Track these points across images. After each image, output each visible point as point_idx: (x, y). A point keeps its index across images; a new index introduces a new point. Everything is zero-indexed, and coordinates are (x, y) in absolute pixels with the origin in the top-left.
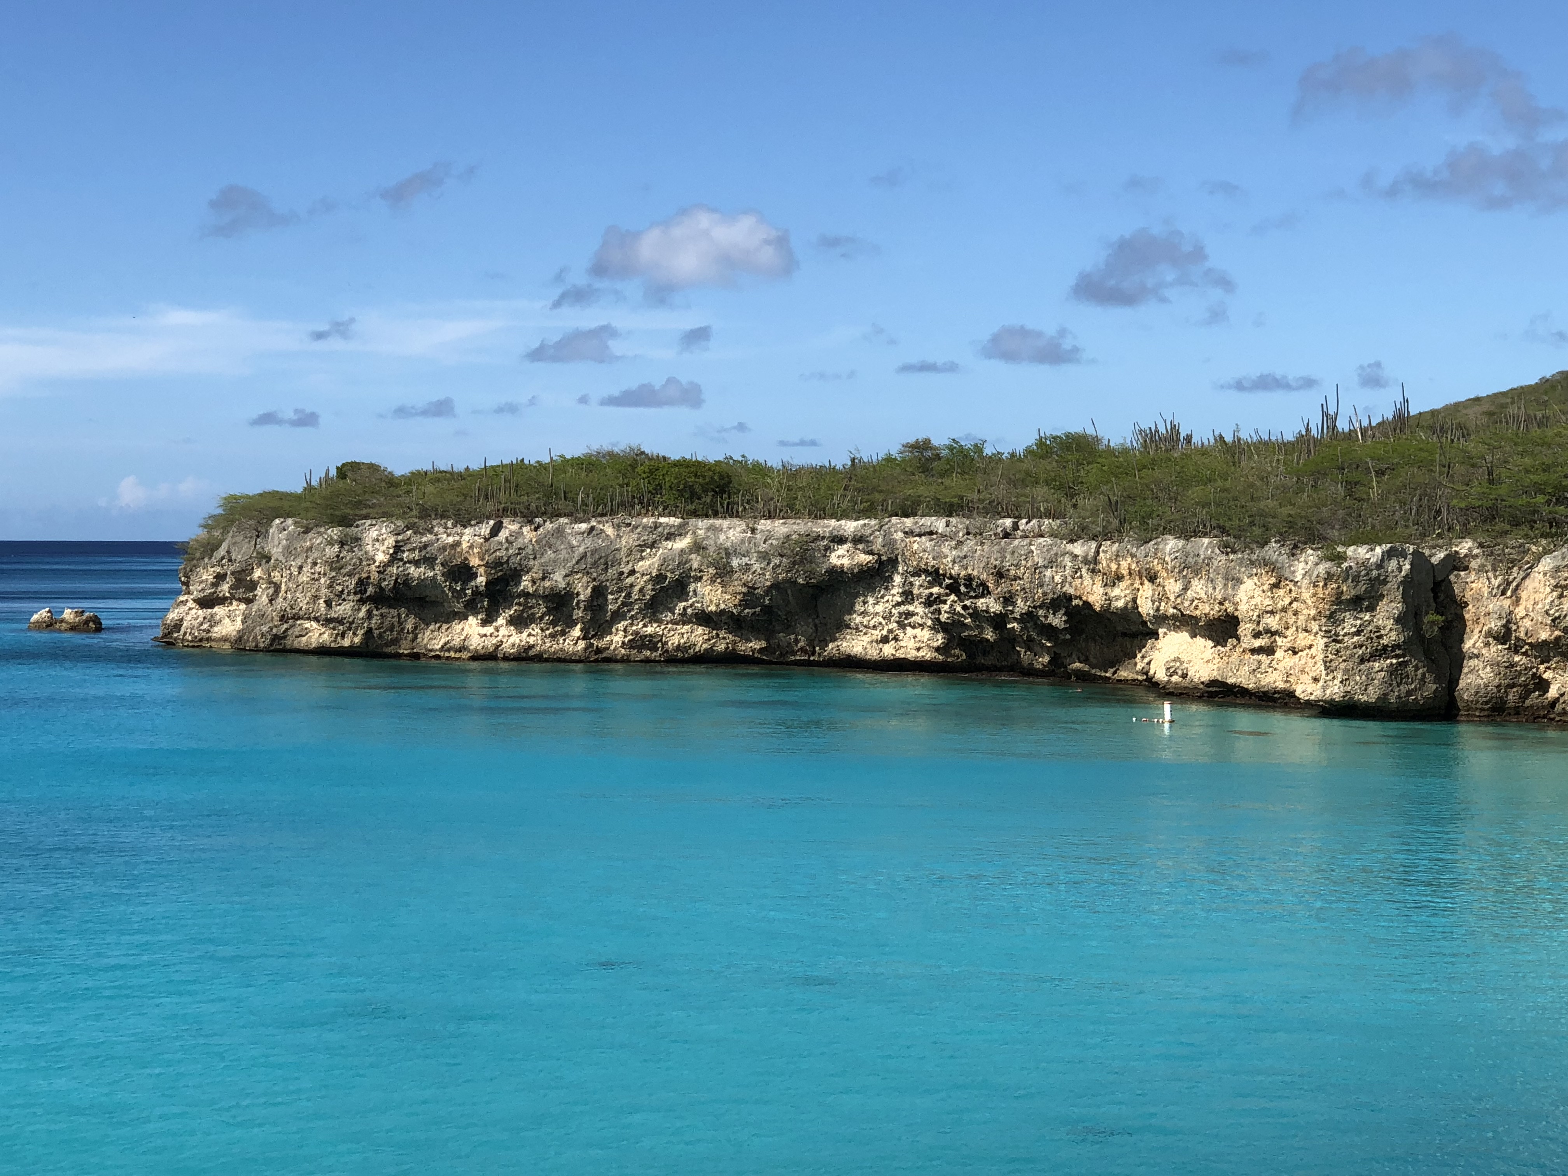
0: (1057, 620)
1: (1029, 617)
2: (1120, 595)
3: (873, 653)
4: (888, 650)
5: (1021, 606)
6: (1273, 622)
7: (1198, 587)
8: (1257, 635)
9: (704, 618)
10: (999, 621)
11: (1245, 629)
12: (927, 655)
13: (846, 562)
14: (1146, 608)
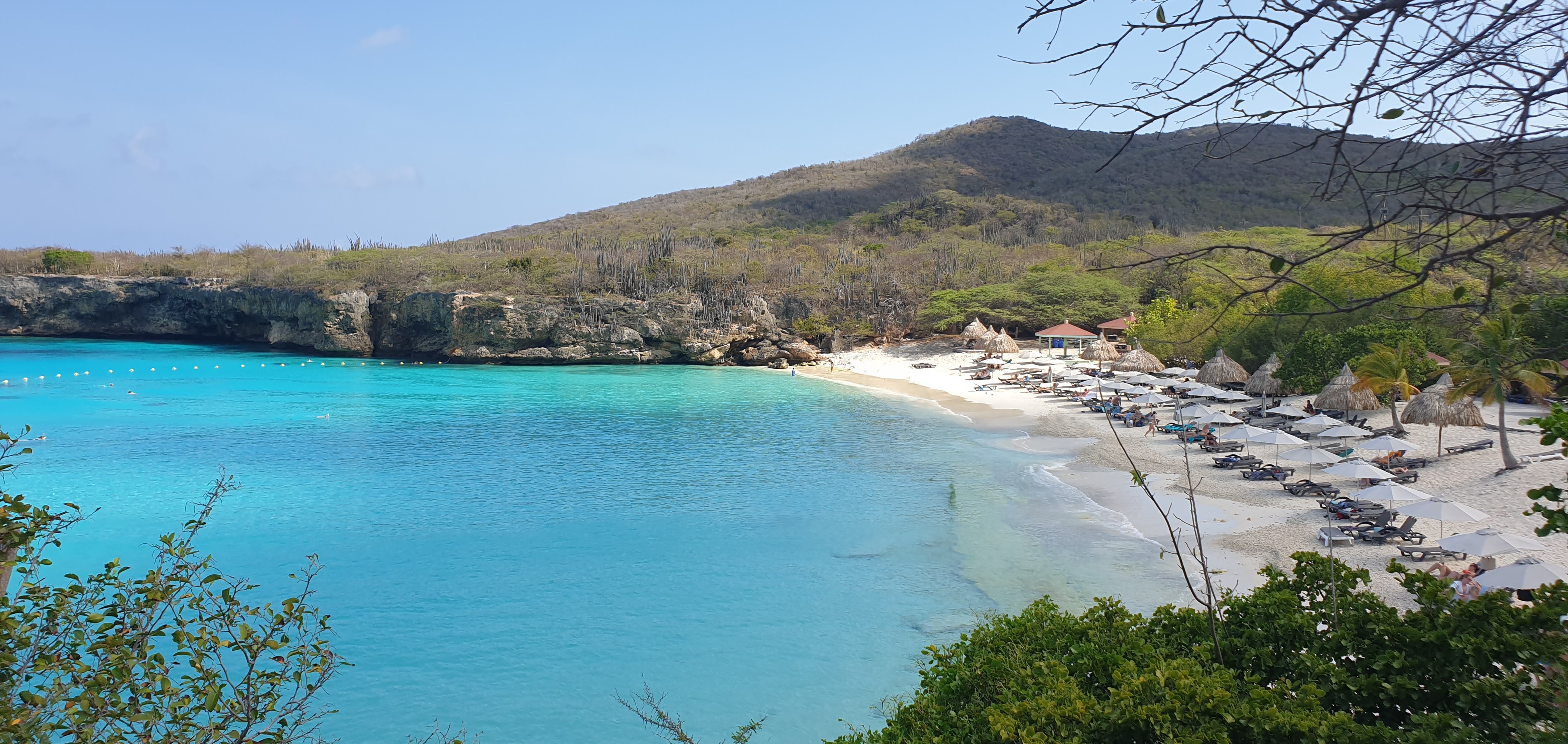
0: (231, 318)
1: (219, 316)
2: (256, 309)
3: (157, 332)
4: (164, 330)
5: (216, 313)
6: (310, 320)
7: (283, 305)
8: (305, 324)
9: (78, 317)
10: (209, 318)
11: (300, 323)
12: (181, 332)
13: (144, 294)
14: (265, 314)
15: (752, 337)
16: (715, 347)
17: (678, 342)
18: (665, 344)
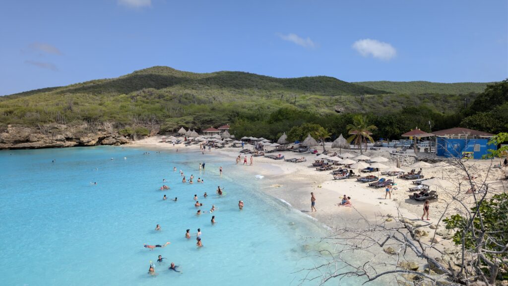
15: (106, 136)
16: (93, 140)
17: (79, 139)
18: (74, 140)
